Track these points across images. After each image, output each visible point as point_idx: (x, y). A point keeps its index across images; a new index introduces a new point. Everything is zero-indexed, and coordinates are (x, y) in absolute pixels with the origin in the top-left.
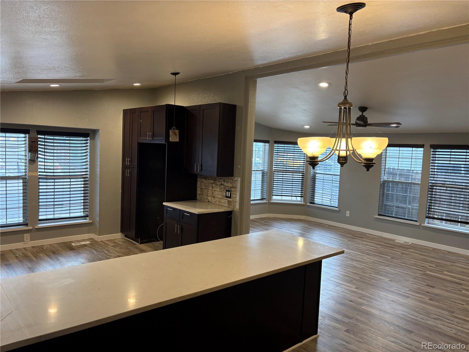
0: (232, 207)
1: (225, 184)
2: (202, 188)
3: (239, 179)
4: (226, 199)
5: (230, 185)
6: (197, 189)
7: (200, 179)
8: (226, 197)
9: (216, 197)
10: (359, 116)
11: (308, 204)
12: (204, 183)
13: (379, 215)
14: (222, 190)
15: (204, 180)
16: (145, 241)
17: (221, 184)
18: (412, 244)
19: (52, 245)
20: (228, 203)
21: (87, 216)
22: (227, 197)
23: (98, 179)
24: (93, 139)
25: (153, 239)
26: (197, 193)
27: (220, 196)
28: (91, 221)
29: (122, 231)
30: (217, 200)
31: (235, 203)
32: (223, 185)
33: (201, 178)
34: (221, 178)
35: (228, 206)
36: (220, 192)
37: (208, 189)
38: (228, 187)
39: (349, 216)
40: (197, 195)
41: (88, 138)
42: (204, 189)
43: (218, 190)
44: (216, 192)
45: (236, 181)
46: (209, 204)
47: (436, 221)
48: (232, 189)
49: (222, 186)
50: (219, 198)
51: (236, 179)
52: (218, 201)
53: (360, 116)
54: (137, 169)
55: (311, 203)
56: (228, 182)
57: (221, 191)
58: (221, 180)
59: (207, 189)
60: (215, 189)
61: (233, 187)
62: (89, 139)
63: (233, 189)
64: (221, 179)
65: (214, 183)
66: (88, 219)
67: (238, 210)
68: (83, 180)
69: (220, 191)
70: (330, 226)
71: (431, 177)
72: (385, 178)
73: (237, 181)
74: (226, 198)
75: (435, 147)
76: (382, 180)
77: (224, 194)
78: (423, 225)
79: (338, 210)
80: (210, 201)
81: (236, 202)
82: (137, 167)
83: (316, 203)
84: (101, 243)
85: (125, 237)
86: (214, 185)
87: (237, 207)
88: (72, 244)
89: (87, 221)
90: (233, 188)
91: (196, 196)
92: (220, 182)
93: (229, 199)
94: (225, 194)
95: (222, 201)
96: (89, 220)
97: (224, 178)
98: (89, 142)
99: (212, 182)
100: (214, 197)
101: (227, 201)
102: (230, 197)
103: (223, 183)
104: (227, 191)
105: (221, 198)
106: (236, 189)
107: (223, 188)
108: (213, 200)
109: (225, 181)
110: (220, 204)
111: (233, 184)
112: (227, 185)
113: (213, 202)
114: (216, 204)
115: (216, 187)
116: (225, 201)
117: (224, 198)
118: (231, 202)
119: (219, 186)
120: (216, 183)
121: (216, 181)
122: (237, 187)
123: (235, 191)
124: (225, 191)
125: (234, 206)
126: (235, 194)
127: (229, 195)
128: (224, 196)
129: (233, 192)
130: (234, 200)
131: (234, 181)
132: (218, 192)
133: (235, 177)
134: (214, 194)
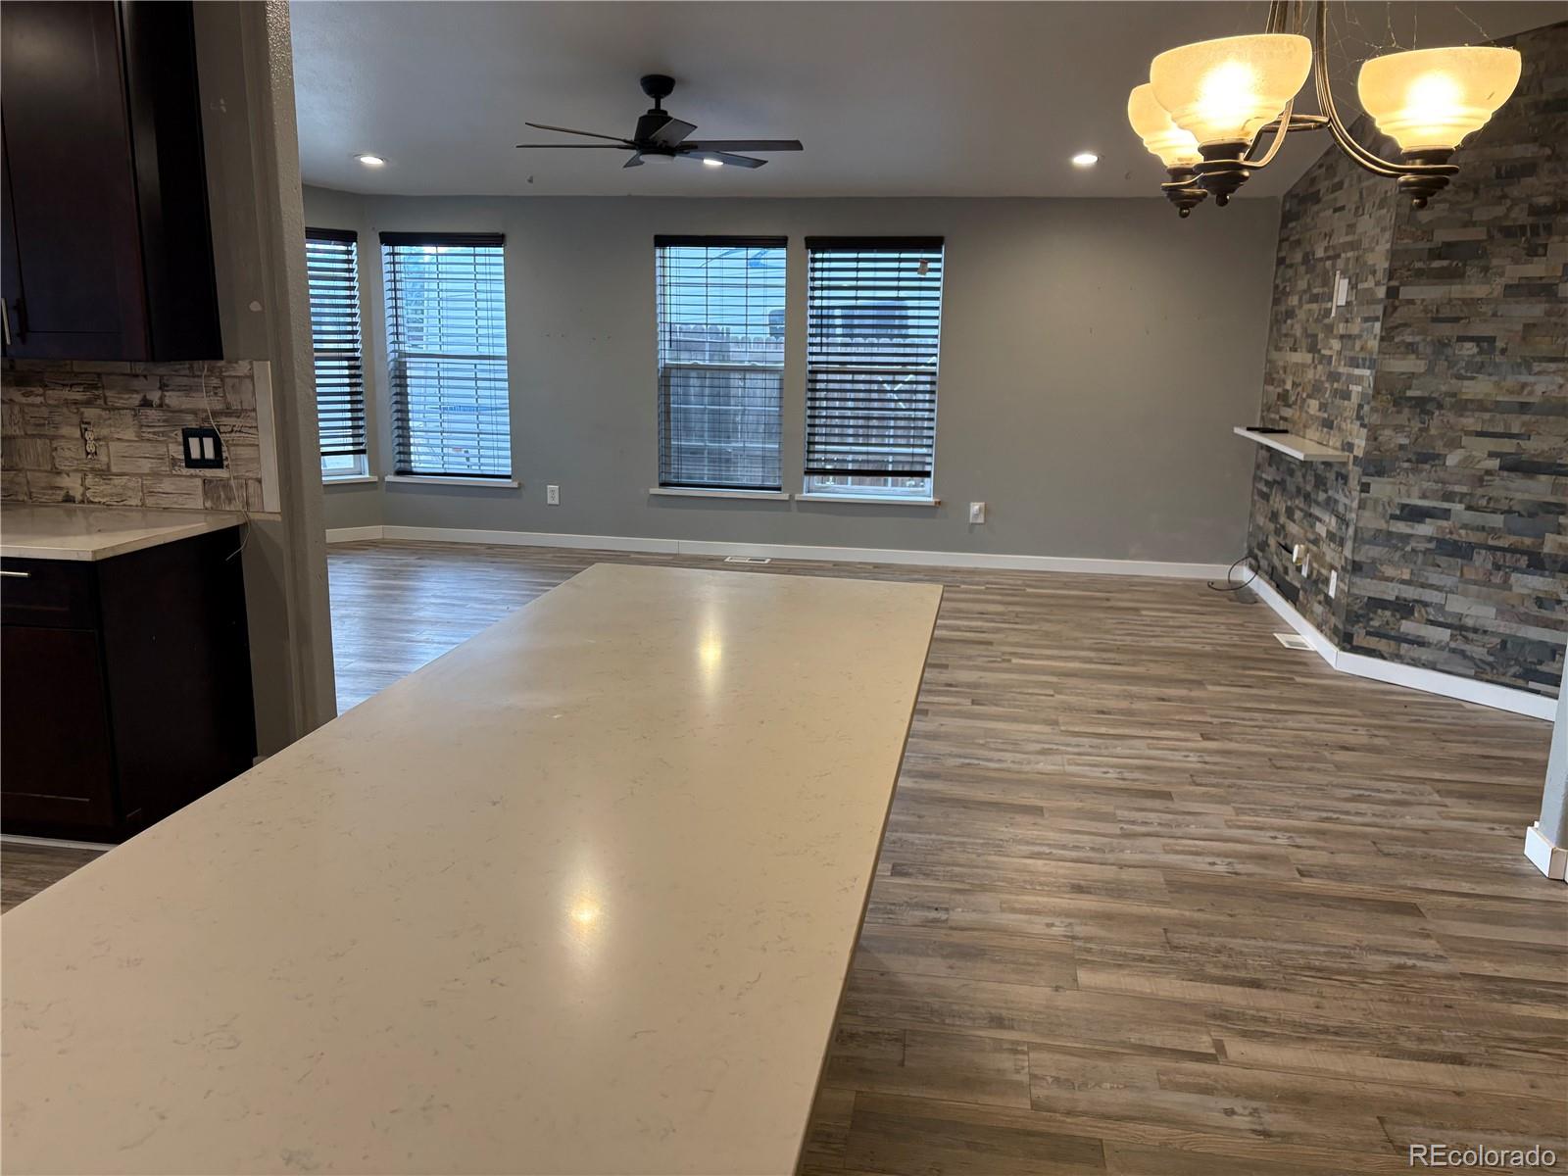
0: (237, 505)
1: (173, 399)
3: (264, 371)
4: (192, 476)
5: (204, 402)
8: (187, 466)
9: (114, 469)
10: (645, 113)
11: (390, 478)
13: (663, 485)
14: (154, 433)
17: (146, 403)
18: (772, 559)
20: (205, 493)
22: (191, 463)
27: (146, 466)
30: (125, 487)
31: (251, 490)
32: (161, 405)
34: (140, 367)
35: (208, 504)
36: (143, 444)
37: (52, 438)
38: (194, 412)
39: (556, 502)
43: (130, 434)
44: (113, 446)
45: (248, 382)
46: (71, 514)
47: (830, 481)
48: (225, 420)
49: (153, 414)
50: (141, 475)
51: (243, 368)
52: (133, 489)
53: (649, 111)
55: (400, 473)
56: (188, 390)
57: (150, 436)
58: (137, 383)
59: (40, 436)
60: (105, 432)
61: (228, 412)
63: (232, 421)
64: (136, 376)
65: (88, 403)
67: (279, 518)
69: (142, 439)
70: (491, 547)
71: (811, 344)
72: (666, 357)
73: (251, 377)
74: (192, 471)
75: (816, 244)
76: (661, 364)
77: (177, 451)
78: (798, 497)
79: (515, 485)
80: (78, 497)
81: (259, 481)
83: (414, 470)
86: (92, 413)
87: (271, 501)
90: (228, 415)
92: (137, 392)
93: (209, 473)
94: (182, 448)
95: (167, 485)
97: (161, 369)
99: (78, 394)
100: (104, 474)
101: (199, 482)
102: (217, 462)
103: (155, 396)
104: (187, 434)
105: (155, 475)
106: (252, 418)
107: (159, 420)
108: (98, 490)
109: (167, 386)
110: (150, 501)
111: (224, 396)
112: (189, 406)
113: (103, 497)
114: (125, 505)
115: (110, 419)
116: (185, 483)
117: (177, 468)
118: (225, 484)
119: (133, 413)
120: (109, 399)
121: (103, 387)
122: (254, 410)
123: (243, 430)
124: (173, 435)
125: (247, 504)
126: (247, 442)
127: (210, 454)
128: (173, 459)
129: (233, 434)
130: (242, 472)
131: (228, 381)
132: (127, 444)
133: (236, 362)
134: (103, 458)
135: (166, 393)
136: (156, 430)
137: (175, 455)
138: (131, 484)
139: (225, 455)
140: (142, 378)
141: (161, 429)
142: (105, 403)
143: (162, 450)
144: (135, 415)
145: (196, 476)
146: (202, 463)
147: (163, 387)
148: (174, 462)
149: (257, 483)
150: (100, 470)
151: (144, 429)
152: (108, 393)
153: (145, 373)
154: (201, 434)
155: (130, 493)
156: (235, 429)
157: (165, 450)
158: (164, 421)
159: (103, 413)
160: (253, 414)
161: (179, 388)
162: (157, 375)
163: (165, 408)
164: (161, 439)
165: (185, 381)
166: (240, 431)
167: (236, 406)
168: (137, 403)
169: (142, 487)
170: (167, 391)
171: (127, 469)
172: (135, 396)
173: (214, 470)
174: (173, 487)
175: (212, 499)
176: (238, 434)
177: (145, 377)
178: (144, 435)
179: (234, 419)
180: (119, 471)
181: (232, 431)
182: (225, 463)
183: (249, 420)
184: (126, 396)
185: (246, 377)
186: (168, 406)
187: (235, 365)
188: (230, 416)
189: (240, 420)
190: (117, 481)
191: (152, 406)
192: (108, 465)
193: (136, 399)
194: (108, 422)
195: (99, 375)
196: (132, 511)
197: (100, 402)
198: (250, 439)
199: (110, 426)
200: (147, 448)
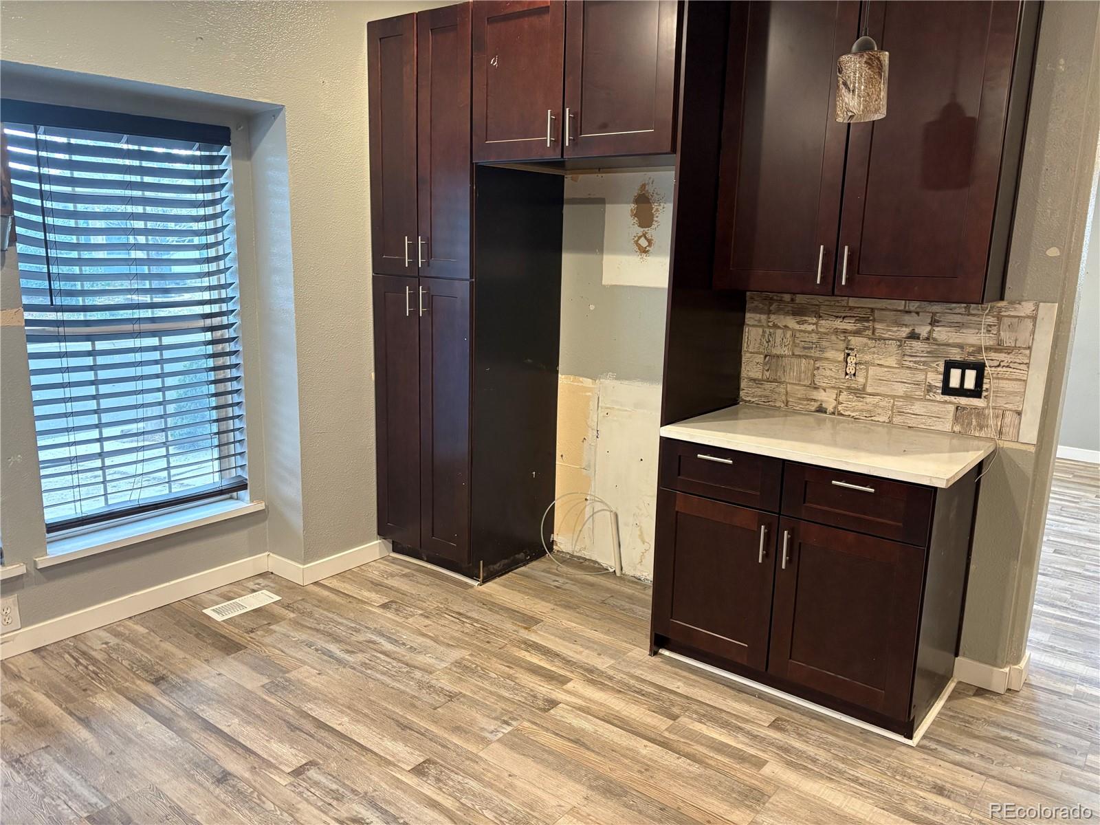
0: (991, 433)
1: (941, 334)
2: (775, 351)
3: (1048, 313)
4: (945, 402)
5: (973, 338)
6: (744, 360)
7: (763, 317)
8: (943, 393)
9: (869, 390)
12: (789, 334)
14: (915, 362)
15: (791, 322)
16: (497, 566)
17: (913, 336)
19: (121, 629)
20: (956, 419)
21: (242, 486)
22: (947, 390)
23: (286, 330)
24: (246, 152)
25: (521, 556)
26: (744, 374)
27: (900, 390)
28: (261, 506)
29: (382, 532)
30: (876, 406)
31: (1007, 420)
32: (928, 339)
33: (769, 312)
34: (914, 305)
35: (957, 428)
36: (903, 371)
37: (817, 359)
38: (961, 346)
40: (743, 384)
41: (224, 151)
42: (786, 360)
43: (892, 361)
44: (872, 371)
45: (1029, 323)
46: (820, 422)
48: (993, 355)
49: (917, 345)
50: (894, 397)
51: (1027, 308)
52: (883, 408)
54: (471, 283)
56: (959, 326)
57: (911, 364)
58: (907, 318)
59: (806, 357)
60: (867, 358)
61: (999, 348)
62: (229, 155)
63: (1001, 356)
64: (909, 312)
65: (857, 333)
66: (247, 498)
67: (1032, 449)
68: (208, 336)
69: (902, 367)
73: (1032, 318)
74: (947, 398)
77: (936, 380)
80: (830, 409)
81: (1019, 413)
82: (471, 277)
84: (316, 589)
85: (394, 550)
86: (855, 341)
87: (1029, 433)
88: (204, 611)
89: (243, 504)
90: (996, 350)
91: (738, 389)
92: (906, 326)
93: (963, 401)
94: (941, 377)
95: (918, 408)
96: (252, 501)
97: (936, 308)
98: (230, 168)
99: (849, 325)
100: (859, 392)
101: (952, 408)
102: (977, 393)
103: (924, 331)
104: (950, 365)
105: (908, 398)
106: (1025, 355)
107: (923, 351)
108: (850, 404)
109: (938, 322)
110: (897, 420)
111: (998, 334)
112: (958, 341)
113: (853, 411)
114: (872, 420)
115: (874, 347)
116: (936, 408)
117: (931, 394)
118: (979, 413)
119: (898, 343)
120: (877, 331)
121: (874, 320)
122: (1029, 348)
123: (1011, 365)
124: (934, 365)
125: (1001, 433)
126: (1014, 377)
127: (970, 384)
128: (930, 386)
129: (999, 369)
130: (1001, 402)
131: (1006, 321)
132: (886, 369)
133: (1019, 304)
134: (861, 380)
135: (934, 328)
136: (918, 359)
137: (933, 383)
138: (882, 404)
139: (985, 386)
140: (914, 314)
141: (923, 359)
142: (873, 333)
143: (920, 377)
144: (900, 346)
145: (950, 403)
146: (961, 392)
147: (934, 322)
148: (930, 388)
149: (1015, 415)
150: (855, 389)
151: (906, 358)
152: (878, 326)
153: (918, 310)
154: (964, 366)
155: (880, 411)
156: (1002, 364)
157: (924, 377)
158: (928, 352)
159: (869, 342)
160: (1027, 352)
161: (950, 325)
162: (930, 312)
163: (931, 341)
164: (922, 367)
165: (958, 318)
166: (1008, 367)
167: (1009, 342)
168: (904, 335)
169: (892, 407)
170: (938, 326)
171: (881, 390)
172: (904, 329)
173: (971, 399)
174: (925, 410)
175: (962, 425)
176: (1005, 369)
177: (918, 313)
178: (904, 363)
179: (1004, 355)
180: (874, 391)
181: (999, 366)
182: (984, 394)
183: (1020, 357)
184: (895, 329)
185: (1028, 317)
186: (935, 339)
187: (1017, 306)
188: (1000, 353)
189: (1009, 356)
190: (869, 399)
191: (918, 338)
192: (864, 386)
193: (905, 331)
194: (872, 350)
195: (872, 310)
196: (878, 426)
197: (869, 333)
198: (1017, 374)
199: (874, 353)
200: (905, 374)
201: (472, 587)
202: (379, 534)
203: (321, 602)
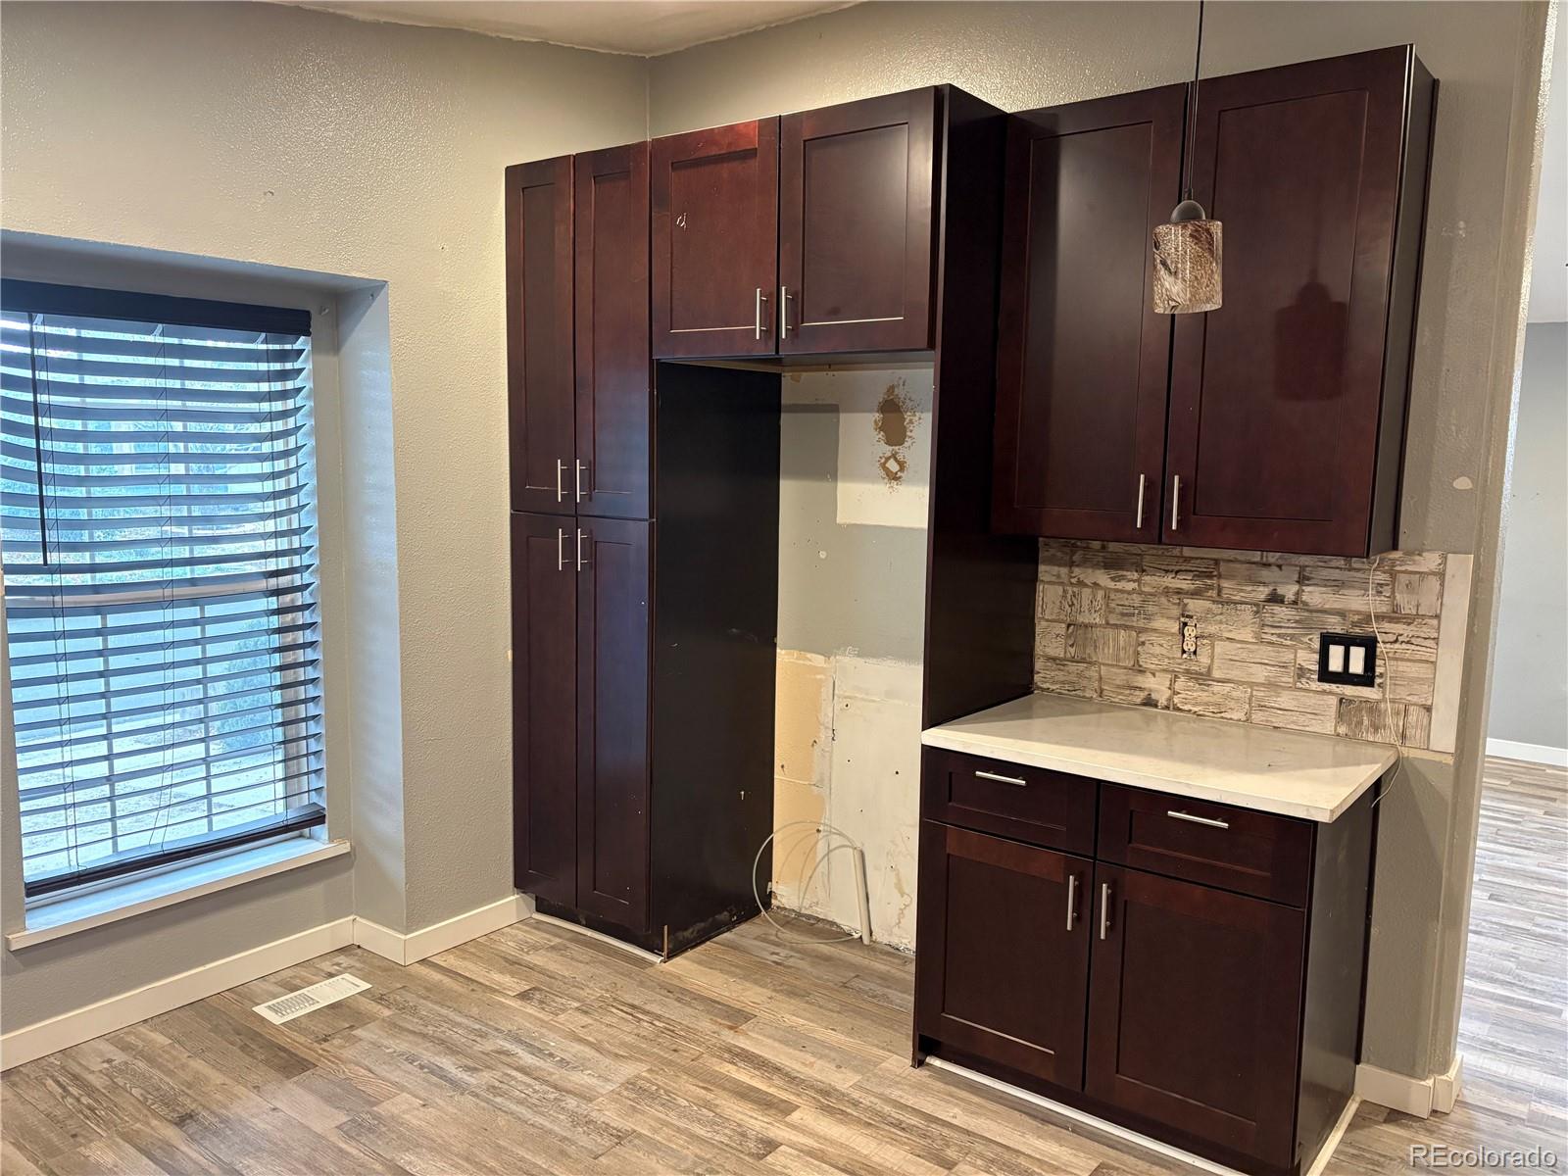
0: (1389, 736)
1: (1314, 595)
2: (1084, 618)
3: (1460, 568)
4: (1324, 692)
5: (1357, 601)
6: (1038, 630)
7: (1064, 571)
8: (1321, 679)
9: (1216, 674)
12: (1100, 594)
14: (1279, 635)
15: (1103, 578)
16: (687, 934)
17: (1275, 599)
19: (131, 1039)
20: (1340, 717)
21: (317, 818)
22: (1325, 675)
23: (385, 593)
24: (333, 345)
25: (724, 916)
26: (1039, 650)
27: (1261, 674)
28: (345, 848)
29: (521, 883)
30: (1227, 697)
31: (1412, 718)
32: (1295, 603)
33: (1071, 564)
34: (1273, 557)
35: (1342, 730)
36: (1263, 648)
37: (1140, 631)
38: (1342, 614)
40: (1039, 665)
41: (302, 342)
42: (1097, 632)
43: (1247, 634)
44: (1220, 647)
45: (1433, 583)
46: (1149, 720)
48: (1387, 626)
49: (1282, 612)
50: (1252, 685)
51: (1430, 561)
52: (1237, 700)
54: (651, 525)
56: (1338, 585)
57: (1274, 639)
58: (1265, 574)
59: (1126, 627)
60: (1212, 629)
61: (1394, 616)
62: (308, 348)
63: (1398, 628)
64: (1267, 565)
65: (1196, 594)
66: (325, 836)
67: (1449, 760)
68: (273, 603)
69: (1261, 642)
73: (1441, 575)
74: (1326, 686)
77: (1311, 661)
80: (1163, 702)
81: (1428, 709)
82: (651, 516)
84: (424, 970)
85: (539, 910)
86: (1195, 605)
87: (1444, 737)
88: (256, 1009)
89: (317, 846)
90: (1391, 620)
91: (1031, 672)
92: (1264, 584)
93: (1349, 690)
94: (1317, 657)
95: (1285, 700)
96: (331, 840)
97: (1305, 560)
98: (309, 366)
99: (1184, 583)
100: (1203, 678)
101: (1333, 701)
102: (1367, 679)
103: (1289, 591)
104: (1327, 640)
105: (1272, 685)
106: (1432, 627)
107: (1289, 620)
108: (1189, 694)
109: (1309, 579)
110: (1258, 717)
111: (1393, 596)
112: (1336, 606)
113: (1194, 705)
114: (1222, 718)
115: (1221, 614)
116: (1312, 700)
117: (1304, 680)
118: (1373, 708)
119: (1255, 609)
120: (1224, 591)
121: (1220, 576)
122: (1437, 617)
123: (1413, 640)
124: (1306, 640)
125: (1404, 736)
126: (1418, 657)
127: (1357, 666)
128: (1301, 668)
129: (1397, 646)
130: (1402, 693)
131: (1403, 579)
132: (1239, 645)
133: (1420, 555)
134: (1204, 659)
135: (1304, 588)
136: (1283, 631)
137: (1303, 664)
138: (1236, 694)
139: (1378, 670)
140: (1274, 569)
141: (1290, 631)
142: (1219, 595)
143: (1288, 656)
144: (1257, 612)
145: (1331, 693)
146: (1345, 677)
147: (1302, 580)
148: (1301, 672)
149: (1423, 711)
150: (1197, 673)
151: (1266, 630)
152: (1225, 584)
153: (1280, 562)
154: (1347, 641)
155: (1232, 704)
156: (1401, 639)
157: (1292, 656)
158: (1296, 622)
159: (1214, 607)
160: (1435, 622)
161: (1326, 583)
162: (1296, 566)
163: (1300, 605)
164: (1289, 643)
165: (1336, 574)
166: (1408, 642)
167: (1408, 609)
168: (1263, 597)
169: (1250, 699)
170: (1308, 585)
171: (1234, 674)
172: (1261, 589)
173: (1359, 688)
174: (1295, 703)
175: (1349, 725)
176: (1404, 646)
177: (1280, 567)
178: (1264, 636)
179: (1402, 626)
180: (1223, 676)
181: (1396, 641)
182: (1378, 681)
183: (1425, 629)
184: (1249, 588)
185: (1433, 573)
186: (1305, 604)
187: (1417, 558)
188: (1396, 623)
189: (1409, 628)
190: (1217, 688)
191: (1282, 602)
192: (1210, 669)
193: (1263, 592)
194: (1218, 618)
195: (1217, 562)
196: (1231, 725)
197: (1213, 593)
198: (1423, 654)
199: (1221, 622)
200: (1265, 653)
201: (652, 964)
202: (516, 885)
203: (431, 990)
